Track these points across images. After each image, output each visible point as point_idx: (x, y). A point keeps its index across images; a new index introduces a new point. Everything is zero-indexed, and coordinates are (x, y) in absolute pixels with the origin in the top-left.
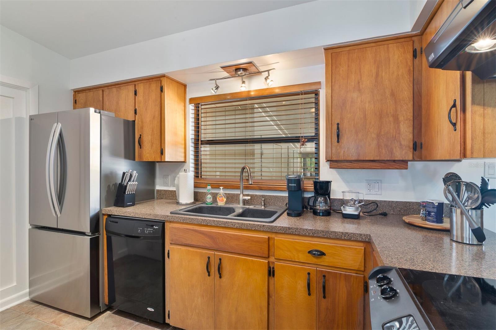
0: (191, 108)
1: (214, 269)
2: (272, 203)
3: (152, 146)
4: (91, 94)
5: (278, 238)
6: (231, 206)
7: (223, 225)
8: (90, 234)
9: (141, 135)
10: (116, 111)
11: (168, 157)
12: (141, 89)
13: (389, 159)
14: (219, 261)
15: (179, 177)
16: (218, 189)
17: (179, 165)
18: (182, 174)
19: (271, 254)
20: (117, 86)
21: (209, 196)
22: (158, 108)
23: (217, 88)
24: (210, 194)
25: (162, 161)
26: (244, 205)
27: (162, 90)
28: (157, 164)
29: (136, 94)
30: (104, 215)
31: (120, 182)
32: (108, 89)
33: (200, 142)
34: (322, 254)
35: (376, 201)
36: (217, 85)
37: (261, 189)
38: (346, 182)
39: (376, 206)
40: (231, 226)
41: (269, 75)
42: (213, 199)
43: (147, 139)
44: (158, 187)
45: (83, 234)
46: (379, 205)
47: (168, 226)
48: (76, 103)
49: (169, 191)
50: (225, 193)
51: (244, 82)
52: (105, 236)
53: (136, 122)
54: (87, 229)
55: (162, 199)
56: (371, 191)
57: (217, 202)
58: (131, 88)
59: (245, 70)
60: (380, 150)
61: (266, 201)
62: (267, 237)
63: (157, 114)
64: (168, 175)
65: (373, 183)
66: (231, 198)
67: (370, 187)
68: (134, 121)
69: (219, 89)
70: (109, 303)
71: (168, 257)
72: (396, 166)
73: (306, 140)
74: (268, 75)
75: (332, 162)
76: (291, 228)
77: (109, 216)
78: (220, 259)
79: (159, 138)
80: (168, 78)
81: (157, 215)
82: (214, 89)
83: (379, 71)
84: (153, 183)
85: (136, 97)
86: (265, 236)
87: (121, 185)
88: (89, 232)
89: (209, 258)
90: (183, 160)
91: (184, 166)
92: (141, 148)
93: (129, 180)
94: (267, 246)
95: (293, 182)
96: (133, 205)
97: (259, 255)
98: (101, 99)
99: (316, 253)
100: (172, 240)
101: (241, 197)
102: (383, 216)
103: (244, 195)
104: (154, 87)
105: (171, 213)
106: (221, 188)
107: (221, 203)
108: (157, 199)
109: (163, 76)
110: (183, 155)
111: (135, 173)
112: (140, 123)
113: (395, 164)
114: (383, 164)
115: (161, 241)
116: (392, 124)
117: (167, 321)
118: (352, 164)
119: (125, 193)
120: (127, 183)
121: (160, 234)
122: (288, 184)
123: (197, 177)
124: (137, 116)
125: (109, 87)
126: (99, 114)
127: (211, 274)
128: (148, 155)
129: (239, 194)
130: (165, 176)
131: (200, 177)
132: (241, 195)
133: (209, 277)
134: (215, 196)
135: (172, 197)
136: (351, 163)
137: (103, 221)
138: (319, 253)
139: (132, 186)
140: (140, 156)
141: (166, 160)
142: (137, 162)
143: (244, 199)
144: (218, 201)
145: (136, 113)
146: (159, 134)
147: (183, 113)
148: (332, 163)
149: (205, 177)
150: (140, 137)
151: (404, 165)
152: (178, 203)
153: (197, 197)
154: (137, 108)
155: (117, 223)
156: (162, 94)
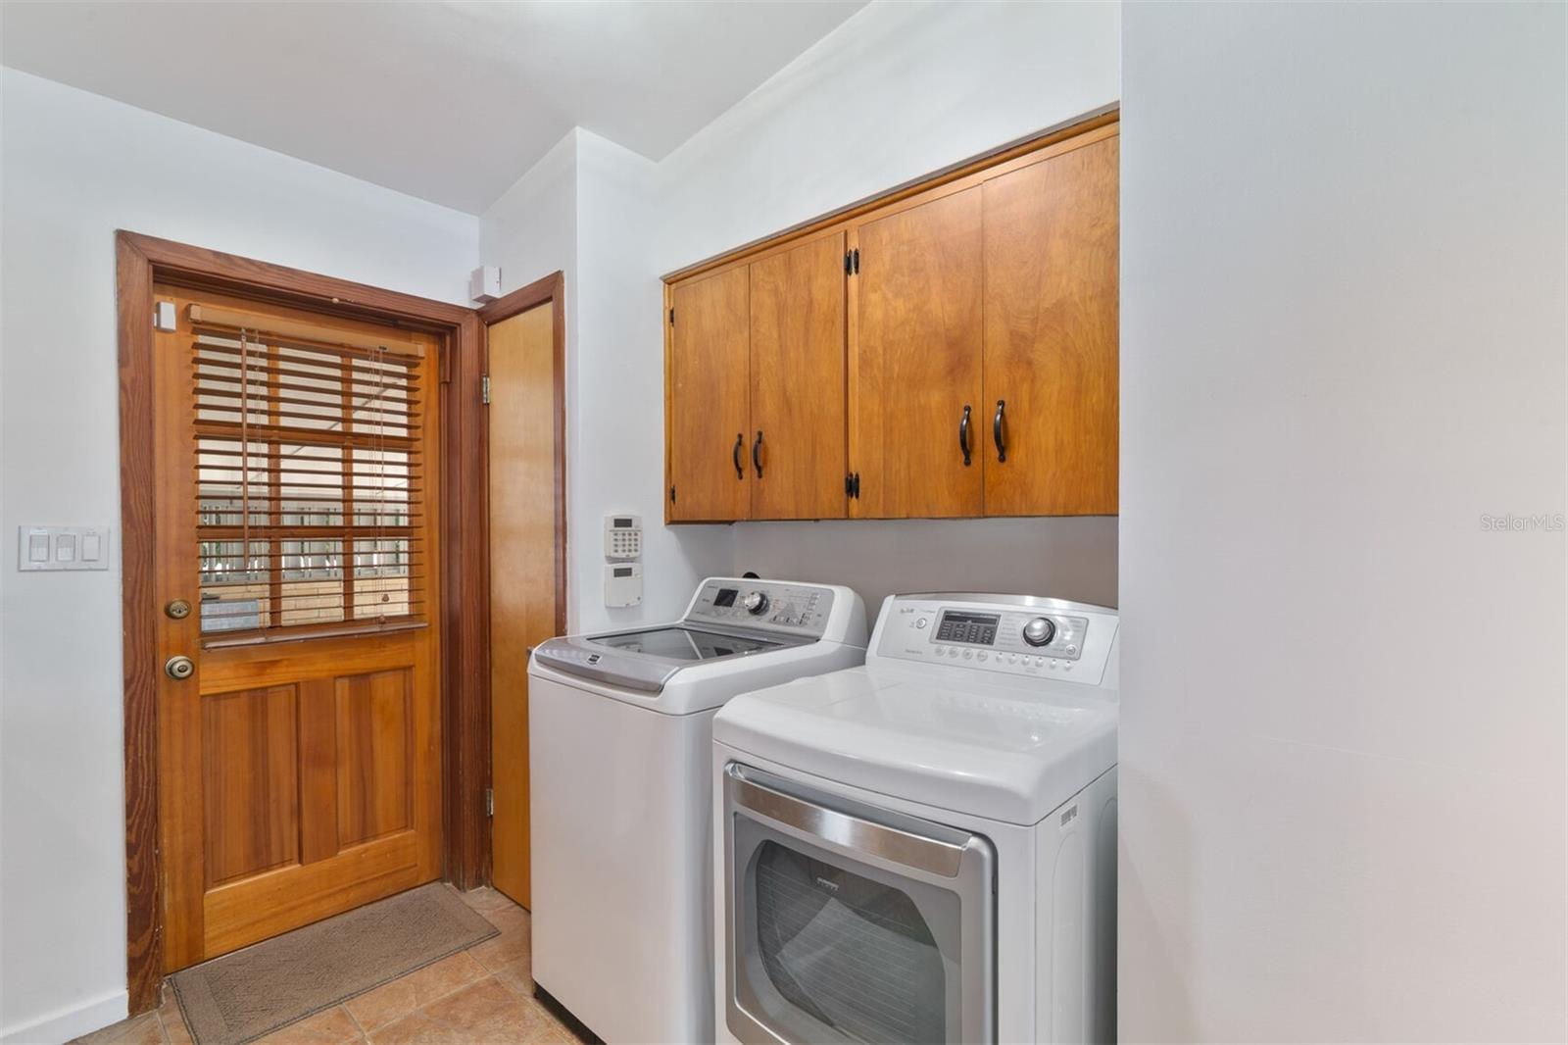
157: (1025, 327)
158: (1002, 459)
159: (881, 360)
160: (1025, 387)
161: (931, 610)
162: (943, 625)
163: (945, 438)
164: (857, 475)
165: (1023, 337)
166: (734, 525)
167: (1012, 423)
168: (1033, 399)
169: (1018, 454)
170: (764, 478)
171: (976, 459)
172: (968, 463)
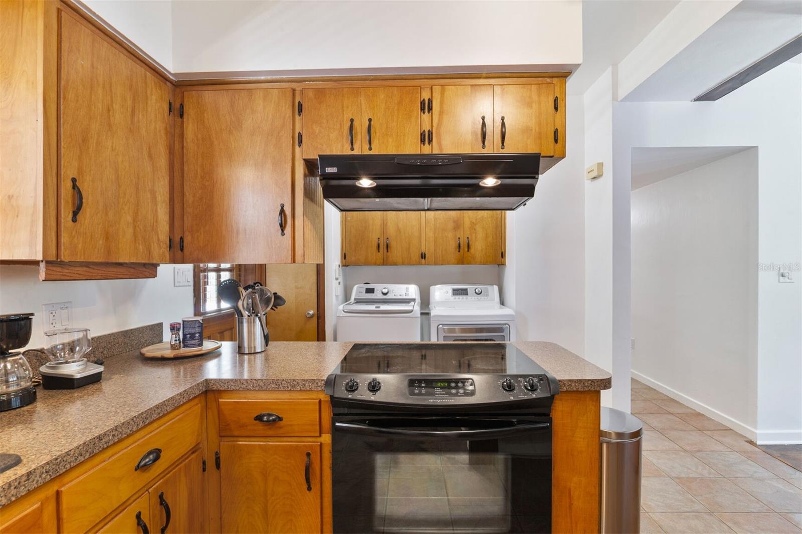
13: (135, 261)
34: (157, 454)
56: (56, 326)
60: (137, 245)
65: (59, 311)
67: (54, 318)
72: (145, 273)
75: (50, 265)
83: (135, 106)
99: (147, 460)
113: (144, 269)
114: (132, 270)
116: (150, 204)
118: (91, 270)
136: (87, 269)
138: (151, 457)
148: (51, 268)
157: (474, 221)
158: (468, 251)
159: (433, 222)
160: (474, 235)
161: (449, 288)
162: (453, 292)
163: (452, 245)
164: (424, 253)
165: (473, 223)
166: (348, 267)
167: (470, 243)
168: (476, 238)
169: (472, 250)
170: (389, 252)
171: (461, 251)
172: (459, 251)
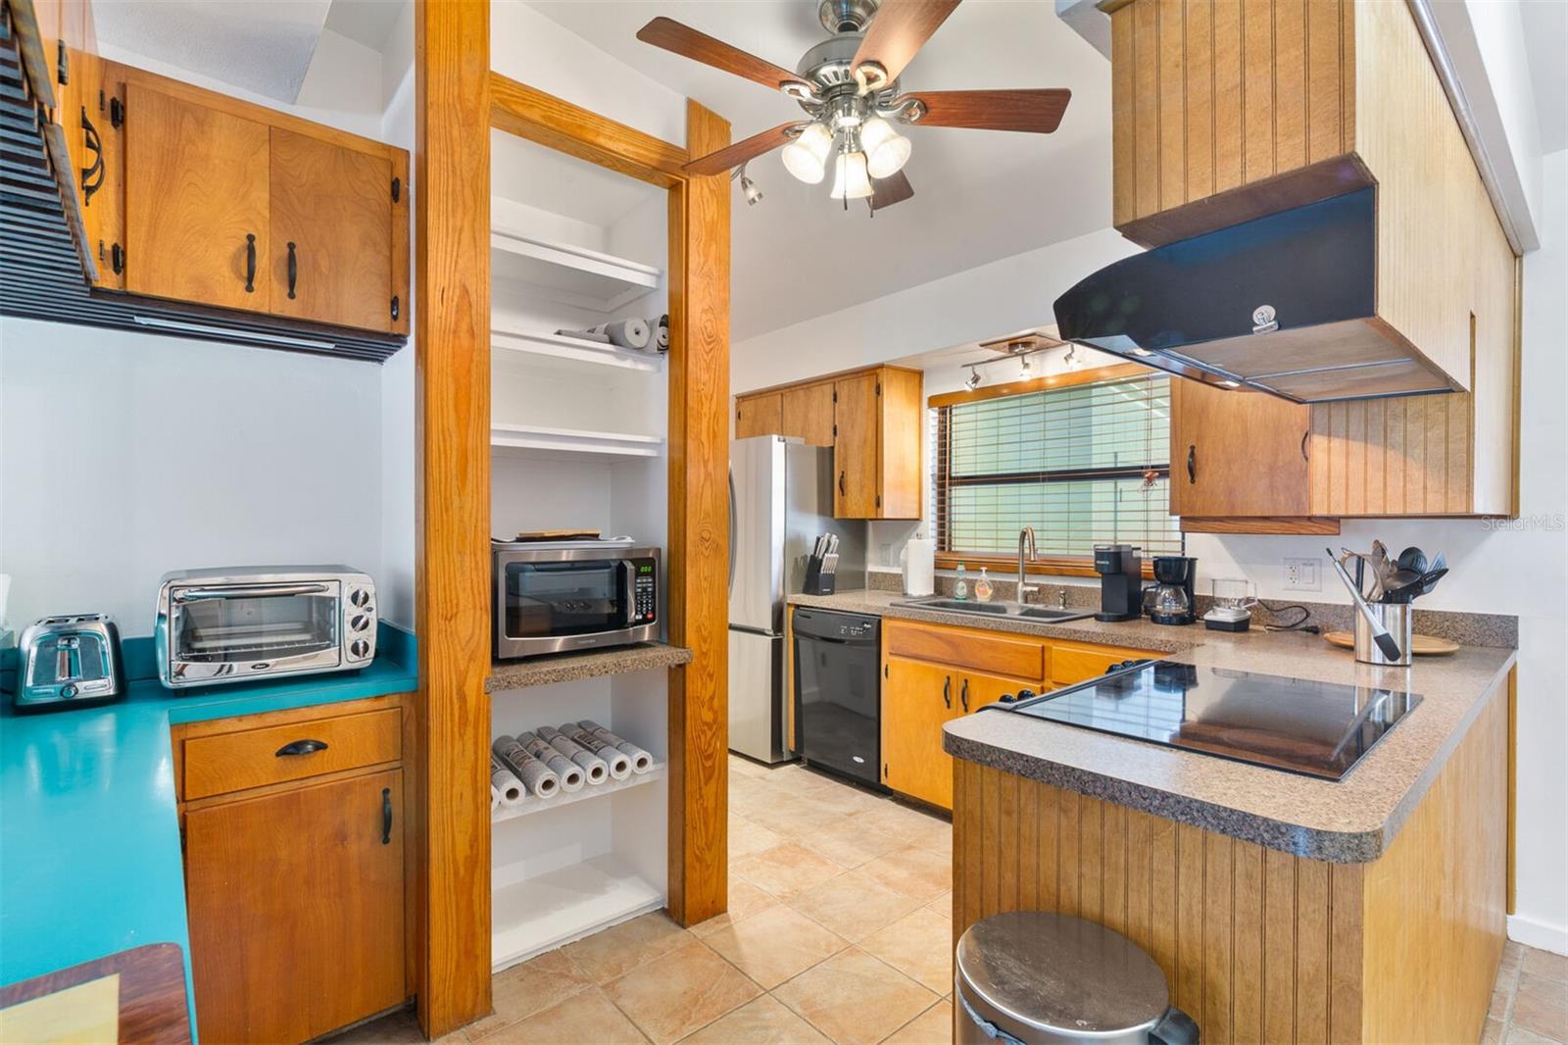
0: (932, 416)
1: (956, 698)
2: (1084, 602)
3: (861, 491)
4: (762, 402)
5: (1058, 648)
6: (1000, 603)
7: (971, 625)
8: (772, 633)
9: (843, 473)
10: (804, 433)
11: (888, 512)
12: (844, 391)
14: (963, 684)
15: (907, 549)
16: (977, 573)
17: (908, 525)
18: (912, 542)
19: (1046, 674)
20: (805, 386)
21: (961, 584)
22: (872, 426)
23: (976, 379)
24: (963, 580)
25: (879, 517)
26: (1026, 602)
27: (878, 391)
28: (870, 523)
29: (835, 400)
30: (789, 604)
31: (812, 553)
32: (791, 391)
33: (947, 481)
35: (1306, 603)
36: (975, 375)
37: (1061, 574)
38: (1243, 561)
39: (1305, 615)
40: (984, 626)
41: (1073, 351)
42: (969, 591)
43: (853, 479)
44: (871, 568)
45: (761, 633)
46: (1312, 612)
47: (886, 624)
48: (739, 417)
49: (891, 574)
50: (992, 581)
51: (1026, 365)
52: (791, 639)
53: (836, 449)
54: (767, 624)
55: (878, 589)
56: (1297, 582)
57: (975, 596)
58: (828, 389)
59: (1026, 344)
61: (1067, 595)
62: (1040, 646)
63: (871, 434)
64: (889, 545)
65: (1301, 567)
66: (1003, 591)
67: (1294, 573)
68: (833, 448)
69: (980, 381)
70: (796, 748)
71: (886, 675)
72: (1314, 529)
73: (1157, 474)
74: (1070, 352)
75: (1184, 519)
76: (1079, 631)
77: (797, 607)
78: (966, 681)
79: (873, 477)
80: (889, 367)
81: (869, 607)
82: (970, 382)
84: (863, 561)
85: (837, 405)
86: (1038, 644)
87: (813, 557)
88: (770, 628)
89: (948, 678)
90: (915, 515)
91: (916, 528)
92: (843, 495)
93: (827, 551)
94: (1039, 660)
95: (1106, 557)
96: (832, 593)
97: (1027, 675)
98: (780, 409)
100: (892, 649)
101: (1021, 588)
102: (1310, 634)
103: (1026, 585)
104: (866, 386)
105: (891, 605)
106: (984, 569)
107: (984, 597)
108: (870, 588)
109: (881, 366)
110: (916, 506)
111: (834, 539)
112: (842, 450)
113: (1311, 524)
114: (1286, 525)
115: (875, 649)
117: (884, 781)
118: (1225, 524)
119: (819, 571)
120: (823, 555)
121: (873, 637)
122: (1097, 559)
123: (943, 549)
124: (837, 439)
125: (793, 389)
126: (783, 444)
127: (951, 705)
128: (855, 508)
129: (1017, 583)
130: (884, 547)
131: (947, 549)
132: (1021, 584)
133: (948, 710)
134: (971, 584)
135: (896, 583)
136: (1221, 523)
137: (789, 615)
139: (830, 561)
140: (843, 508)
141: (885, 517)
142: (838, 520)
143: (1025, 592)
144: (977, 594)
145: (835, 433)
146: (874, 470)
147: (916, 426)
148: (1184, 522)
149: (957, 549)
150: (842, 477)
151: (1330, 526)
152: (905, 595)
153: (940, 586)
154: (837, 423)
155: (809, 617)
156: (880, 398)
